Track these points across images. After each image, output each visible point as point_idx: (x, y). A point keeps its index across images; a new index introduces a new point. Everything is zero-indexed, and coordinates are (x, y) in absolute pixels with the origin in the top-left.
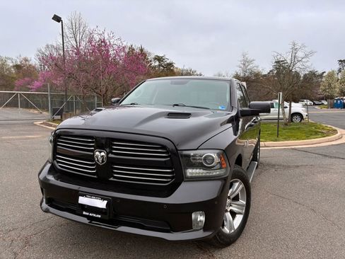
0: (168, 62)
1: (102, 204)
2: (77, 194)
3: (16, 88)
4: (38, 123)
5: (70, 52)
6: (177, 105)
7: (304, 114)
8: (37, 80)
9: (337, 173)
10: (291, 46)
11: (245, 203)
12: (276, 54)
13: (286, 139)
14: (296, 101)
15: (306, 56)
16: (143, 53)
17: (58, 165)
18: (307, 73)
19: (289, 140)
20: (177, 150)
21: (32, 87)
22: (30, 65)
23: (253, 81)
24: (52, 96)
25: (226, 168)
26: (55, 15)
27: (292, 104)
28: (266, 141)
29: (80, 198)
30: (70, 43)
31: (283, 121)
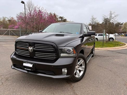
0: (64, 19)
1: (31, 66)
2: (23, 62)
3: (9, 28)
6: (61, 32)
7: (114, 38)
8: (16, 26)
9: (122, 59)
10: (110, 13)
11: (84, 67)
12: (104, 16)
13: (106, 47)
15: (115, 16)
16: (55, 16)
17: (17, 53)
18: (117, 23)
19: (107, 47)
20: (57, 47)
21: (14, 28)
22: (14, 20)
23: (96, 26)
25: (76, 54)
26: (22, 1)
27: (110, 35)
28: (98, 47)
29: (24, 63)
30: (28, 11)
31: (106, 41)
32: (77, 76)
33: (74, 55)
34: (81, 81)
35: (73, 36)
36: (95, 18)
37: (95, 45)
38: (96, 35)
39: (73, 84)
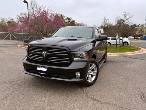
0: (72, 20)
1: (45, 70)
3: (8, 31)
4: (18, 46)
5: (31, 16)
6: (72, 37)
7: (129, 42)
8: (17, 28)
9: (136, 64)
10: (124, 13)
11: (96, 72)
12: (117, 17)
13: (119, 52)
14: (127, 37)
15: (130, 17)
16: (62, 17)
17: (29, 58)
18: (132, 25)
19: (121, 52)
20: (71, 51)
21: (15, 31)
22: (14, 22)
23: (108, 28)
24: (24, 35)
25: (88, 58)
27: (124, 38)
28: (111, 53)
29: (38, 68)
30: (31, 12)
31: (119, 45)
32: (89, 81)
33: (87, 59)
34: (94, 86)
35: (85, 40)
36: (108, 19)
37: (108, 50)
38: (109, 39)
39: (85, 89)
